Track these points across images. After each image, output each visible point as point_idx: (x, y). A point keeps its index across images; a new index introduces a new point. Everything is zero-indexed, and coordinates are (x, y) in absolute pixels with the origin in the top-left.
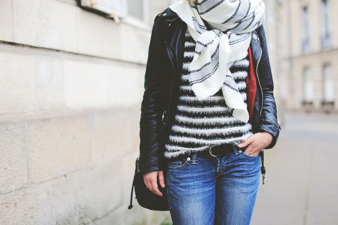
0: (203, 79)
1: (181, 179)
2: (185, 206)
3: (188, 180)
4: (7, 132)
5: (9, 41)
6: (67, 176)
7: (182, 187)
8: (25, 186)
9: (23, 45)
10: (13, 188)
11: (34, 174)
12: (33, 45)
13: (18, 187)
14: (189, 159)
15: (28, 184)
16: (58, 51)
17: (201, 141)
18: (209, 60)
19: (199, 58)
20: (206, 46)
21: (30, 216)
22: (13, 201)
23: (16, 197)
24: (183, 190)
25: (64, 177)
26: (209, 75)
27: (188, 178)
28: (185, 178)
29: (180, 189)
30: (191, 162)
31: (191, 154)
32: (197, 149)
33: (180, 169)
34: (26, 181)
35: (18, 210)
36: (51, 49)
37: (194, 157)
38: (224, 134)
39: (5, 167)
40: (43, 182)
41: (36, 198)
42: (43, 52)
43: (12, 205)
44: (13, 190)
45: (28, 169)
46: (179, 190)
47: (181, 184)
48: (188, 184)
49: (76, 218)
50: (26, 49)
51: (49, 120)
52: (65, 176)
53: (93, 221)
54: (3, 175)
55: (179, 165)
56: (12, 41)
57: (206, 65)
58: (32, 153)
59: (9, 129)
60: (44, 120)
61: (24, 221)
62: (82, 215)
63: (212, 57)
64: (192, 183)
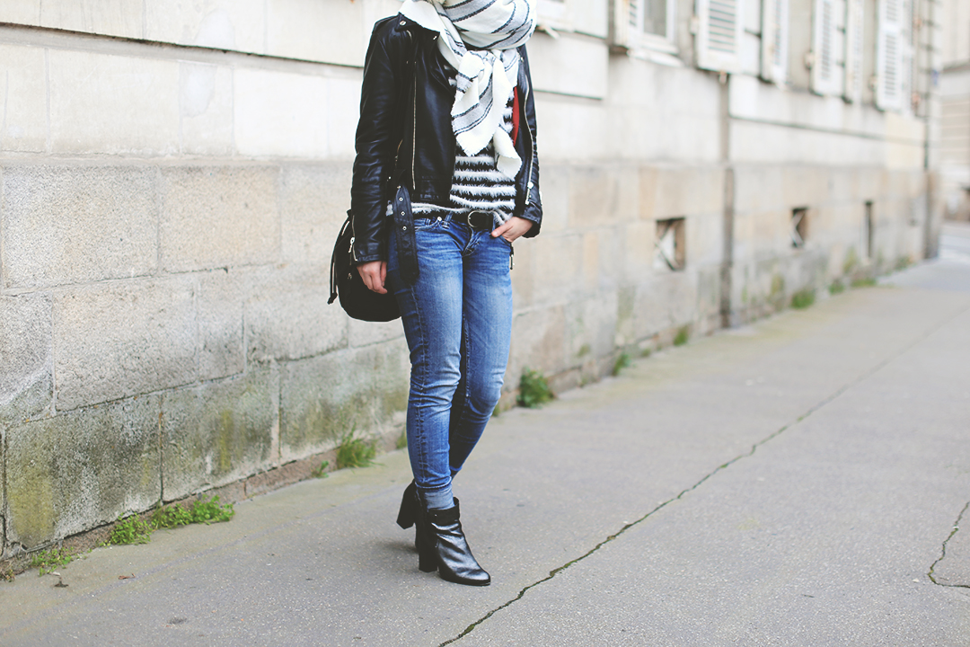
0: (471, 126)
1: (430, 245)
2: (442, 282)
3: (439, 247)
4: (127, 183)
5: (136, 37)
6: (230, 270)
7: (434, 256)
8: (152, 272)
9: (161, 44)
10: (133, 273)
11: (169, 256)
12: (177, 43)
13: (140, 272)
14: (439, 219)
15: (157, 270)
16: (225, 51)
17: (464, 201)
18: (477, 101)
19: (463, 99)
20: (471, 80)
21: (158, 323)
22: (131, 292)
23: (138, 288)
24: (436, 260)
25: (223, 271)
26: (478, 122)
27: (439, 244)
28: (434, 244)
29: (430, 259)
30: (443, 224)
31: (443, 214)
32: (456, 210)
33: (426, 230)
34: (154, 265)
35: (138, 308)
36: (212, 49)
37: (448, 217)
38: (492, 194)
39: (120, 237)
40: (184, 273)
41: (171, 296)
42: (196, 54)
43: (129, 298)
44: (132, 275)
45: (159, 247)
46: (429, 261)
47: (431, 253)
48: (440, 252)
49: (244, 348)
50: (166, 49)
51: (199, 170)
52: (226, 269)
53: (279, 360)
54: (118, 248)
55: (426, 224)
56: (141, 38)
57: (473, 108)
58: (167, 221)
59: (130, 179)
60: (190, 170)
61: (149, 330)
62: (255, 344)
63: (481, 97)
64: (445, 251)
